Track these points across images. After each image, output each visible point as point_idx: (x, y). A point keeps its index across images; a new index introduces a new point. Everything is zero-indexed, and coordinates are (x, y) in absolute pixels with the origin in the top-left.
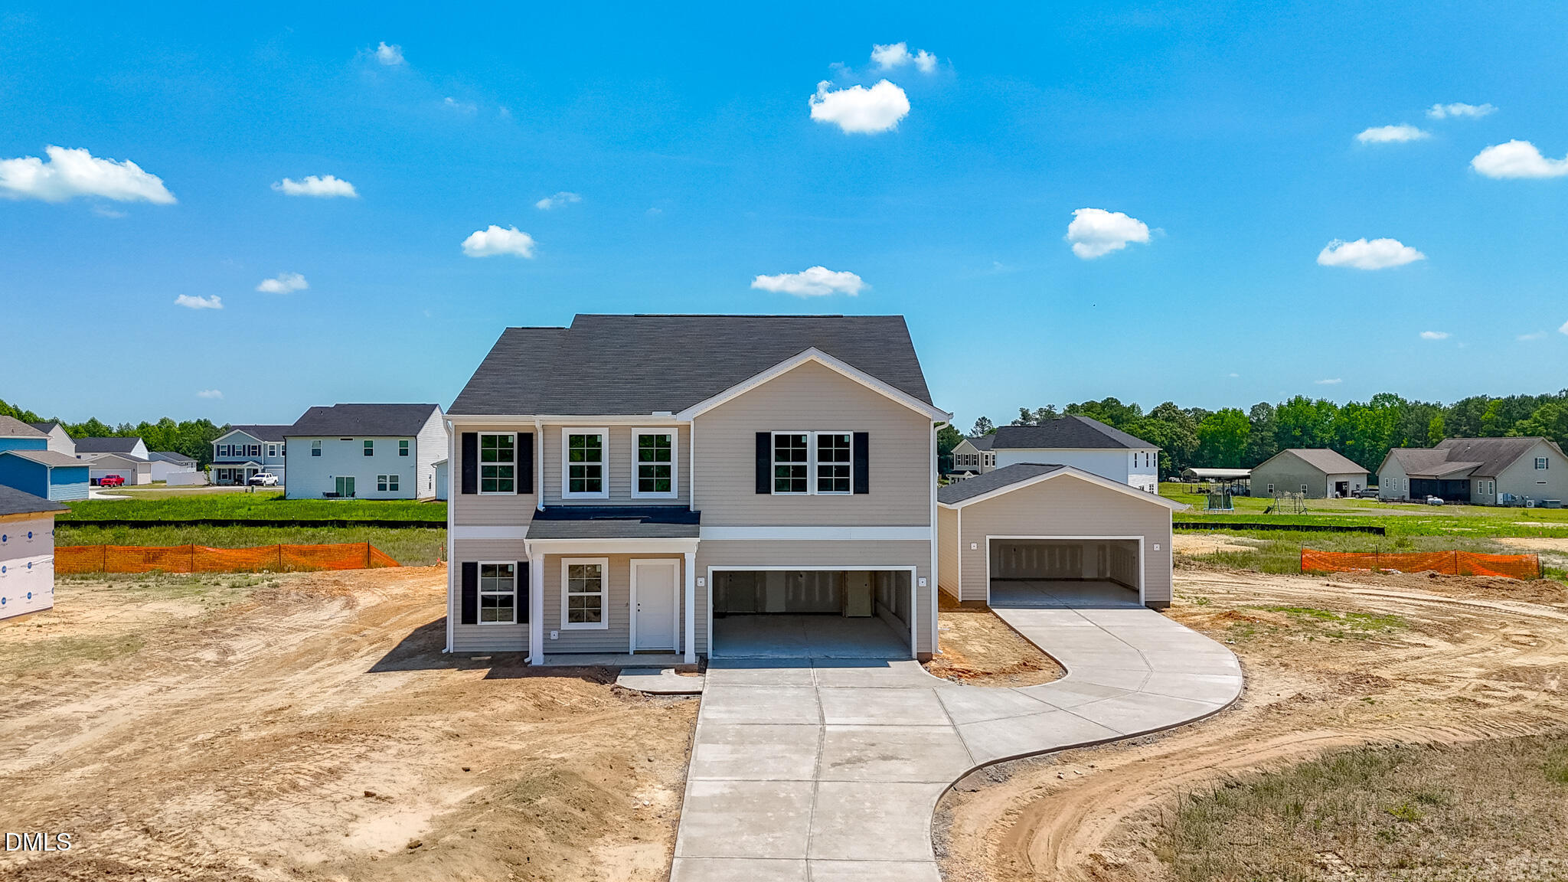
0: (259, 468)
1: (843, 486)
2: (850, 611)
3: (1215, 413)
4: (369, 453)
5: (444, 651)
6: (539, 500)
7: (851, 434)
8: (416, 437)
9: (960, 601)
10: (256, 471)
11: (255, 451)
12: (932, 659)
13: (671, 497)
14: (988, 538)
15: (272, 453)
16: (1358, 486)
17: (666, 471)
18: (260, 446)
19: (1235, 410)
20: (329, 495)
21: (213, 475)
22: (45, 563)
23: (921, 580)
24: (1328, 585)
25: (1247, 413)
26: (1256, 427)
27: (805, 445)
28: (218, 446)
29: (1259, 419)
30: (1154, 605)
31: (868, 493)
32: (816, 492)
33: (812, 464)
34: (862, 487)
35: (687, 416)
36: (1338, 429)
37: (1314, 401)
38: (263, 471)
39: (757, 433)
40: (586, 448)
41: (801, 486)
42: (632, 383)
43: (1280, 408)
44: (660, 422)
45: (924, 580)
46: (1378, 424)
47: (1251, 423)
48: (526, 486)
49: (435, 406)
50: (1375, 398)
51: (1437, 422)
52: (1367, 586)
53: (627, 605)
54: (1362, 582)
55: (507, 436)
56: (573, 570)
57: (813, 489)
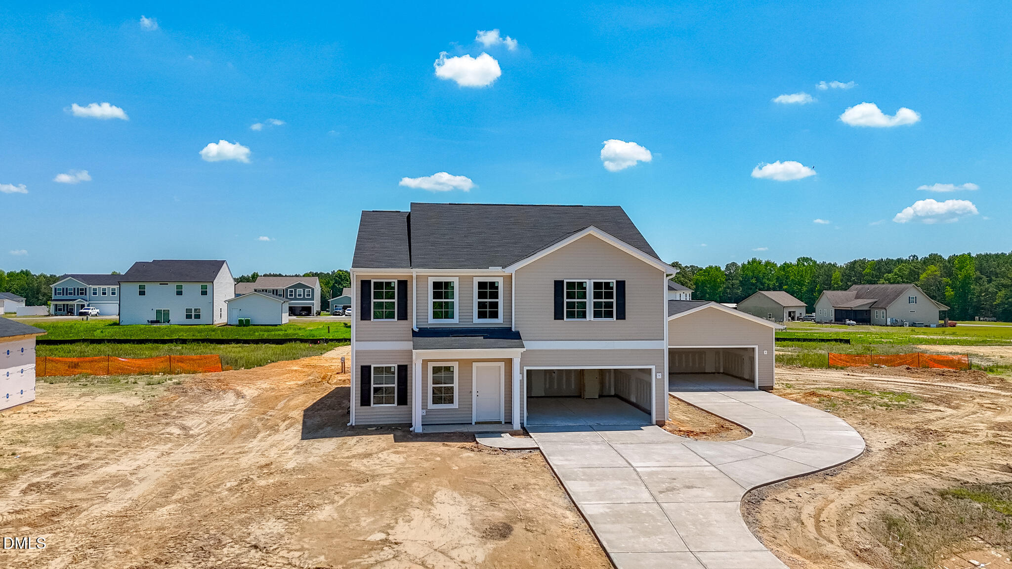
0: (86, 303)
1: (609, 314)
2: (587, 395)
3: (704, 268)
4: (179, 293)
5: (348, 424)
6: (414, 322)
7: (614, 281)
8: (213, 282)
10: (83, 306)
11: (83, 292)
12: (665, 424)
13: (499, 322)
15: (104, 294)
16: (801, 314)
17: (495, 305)
18: (86, 289)
19: (716, 266)
20: (152, 322)
21: (52, 308)
23: (658, 374)
24: (848, 375)
25: (723, 269)
26: (729, 277)
27: (585, 288)
28: (56, 289)
29: (730, 273)
30: (764, 388)
31: (625, 319)
32: (592, 319)
33: (590, 300)
34: (621, 315)
35: (511, 270)
36: (778, 278)
37: (764, 261)
38: (88, 305)
39: (555, 281)
40: (442, 289)
41: (582, 315)
42: (467, 248)
43: (743, 265)
44: (494, 274)
45: (660, 374)
46: (802, 276)
47: (726, 275)
48: (403, 315)
49: (224, 262)
50: (799, 260)
51: (837, 275)
52: (872, 375)
53: (471, 392)
54: (868, 372)
55: (391, 283)
56: (436, 370)
57: (590, 317)
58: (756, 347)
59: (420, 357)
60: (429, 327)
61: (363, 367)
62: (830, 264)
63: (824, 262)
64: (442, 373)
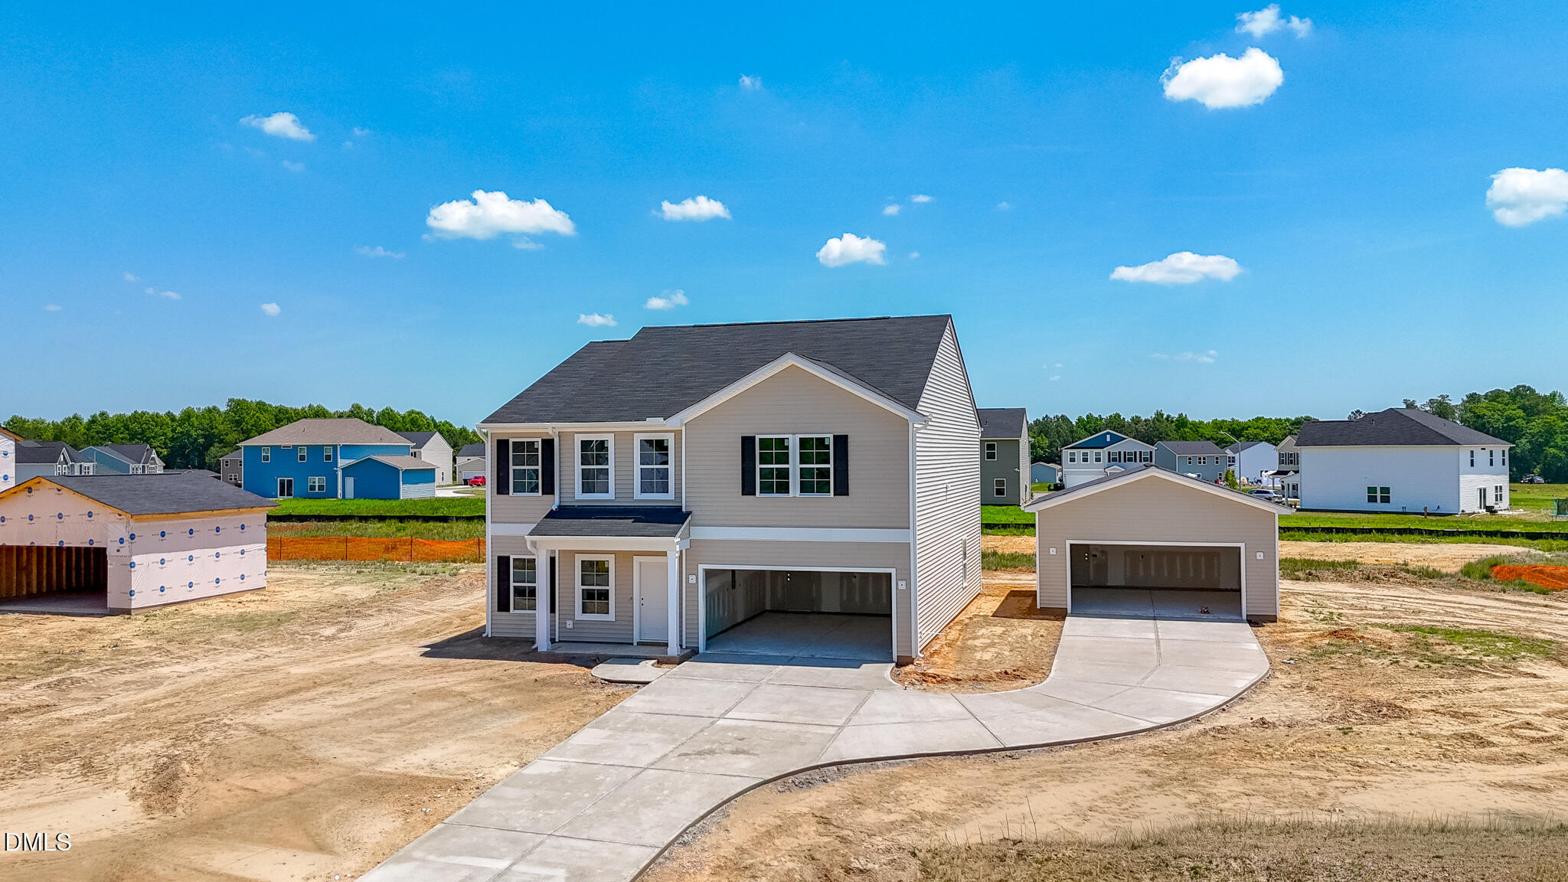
1: (823, 488)
5: (484, 635)
6: (557, 500)
7: (831, 436)
9: (1038, 607)
12: (912, 662)
13: (667, 498)
14: (1068, 542)
17: (665, 473)
22: (258, 552)
23: (900, 583)
27: (787, 448)
30: (1256, 619)
31: (847, 494)
32: (798, 494)
33: (794, 466)
34: (842, 489)
35: (677, 421)
39: (742, 437)
41: (784, 488)
45: (904, 583)
48: (549, 489)
53: (632, 598)
55: (533, 443)
56: (587, 566)
57: (795, 492)
58: (1244, 546)
59: (543, 549)
60: (576, 504)
61: (500, 558)
64: (594, 570)
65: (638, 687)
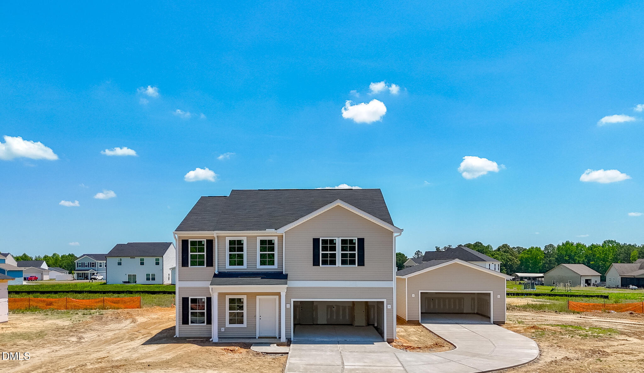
0: (95, 272)
1: (352, 262)
2: (356, 323)
3: (528, 249)
4: (142, 264)
5: (174, 337)
6: (216, 269)
7: (356, 239)
8: (163, 256)
9: (407, 320)
10: (94, 274)
11: (93, 265)
12: (393, 342)
13: (274, 268)
14: (420, 291)
15: (101, 266)
16: (596, 281)
17: (272, 256)
18: (95, 263)
19: (537, 247)
20: (125, 282)
21: (75, 275)
23: (388, 306)
24: (581, 317)
25: (543, 249)
26: (547, 255)
27: (335, 244)
28: (77, 263)
29: (548, 252)
30: (497, 323)
31: (364, 266)
32: (340, 265)
33: (339, 252)
34: (361, 263)
35: (282, 231)
36: (586, 256)
37: (575, 243)
38: (97, 274)
39: (313, 239)
40: (236, 246)
41: (333, 263)
42: (257, 217)
43: (559, 246)
44: (270, 234)
45: (390, 305)
46: (606, 254)
47: (545, 253)
48: (210, 263)
49: (171, 243)
50: (605, 242)
51: (635, 253)
52: (599, 318)
53: (255, 316)
54: (597, 316)
55: (202, 241)
56: (232, 301)
57: (339, 264)
58: (492, 292)
59: (216, 291)
60: (226, 271)
61: (183, 298)
62: (630, 245)
63: (625, 244)
64: (236, 304)
65: (282, 355)
